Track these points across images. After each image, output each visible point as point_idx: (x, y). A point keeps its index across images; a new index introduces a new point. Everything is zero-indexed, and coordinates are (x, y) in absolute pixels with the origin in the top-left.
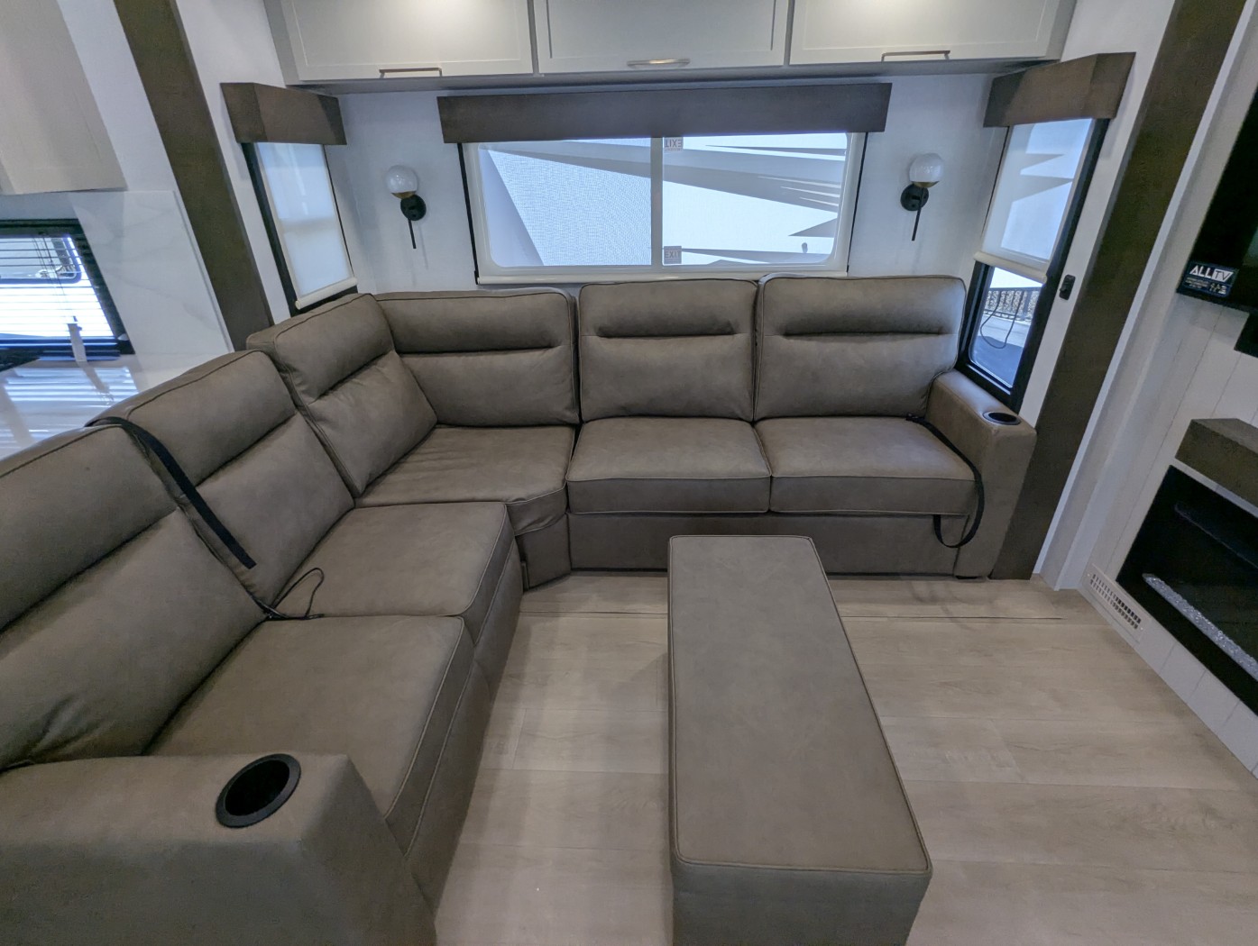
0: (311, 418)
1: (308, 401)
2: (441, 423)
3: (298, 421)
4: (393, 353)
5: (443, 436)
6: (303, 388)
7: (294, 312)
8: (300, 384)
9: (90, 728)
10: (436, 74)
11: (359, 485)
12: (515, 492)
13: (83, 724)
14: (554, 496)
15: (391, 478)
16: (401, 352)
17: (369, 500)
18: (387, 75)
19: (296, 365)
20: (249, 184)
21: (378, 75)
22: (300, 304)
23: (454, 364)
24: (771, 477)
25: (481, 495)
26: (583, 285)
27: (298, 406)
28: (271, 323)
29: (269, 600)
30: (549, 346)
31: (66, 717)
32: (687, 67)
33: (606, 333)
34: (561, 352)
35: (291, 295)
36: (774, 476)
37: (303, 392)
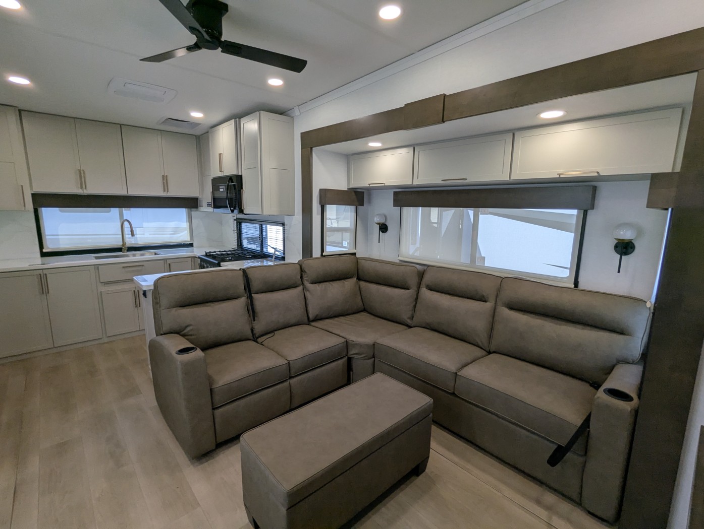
0: (304, 288)
1: (306, 283)
2: (365, 310)
3: (301, 287)
4: (354, 280)
5: (364, 315)
6: (305, 278)
7: (322, 255)
8: (307, 277)
9: (191, 335)
10: (383, 185)
11: (311, 317)
12: (353, 338)
13: (190, 333)
14: (368, 346)
15: (327, 321)
16: (359, 279)
17: (313, 324)
18: (371, 185)
19: (306, 271)
20: (320, 217)
21: (368, 185)
22: (324, 254)
23: (373, 287)
24: (456, 373)
25: (341, 334)
26: (428, 266)
27: (303, 284)
28: (311, 256)
29: (257, 336)
30: (408, 289)
31: (189, 329)
32: (466, 181)
33: (430, 288)
34: (411, 292)
35: (322, 250)
36: (458, 374)
37: (306, 280)
